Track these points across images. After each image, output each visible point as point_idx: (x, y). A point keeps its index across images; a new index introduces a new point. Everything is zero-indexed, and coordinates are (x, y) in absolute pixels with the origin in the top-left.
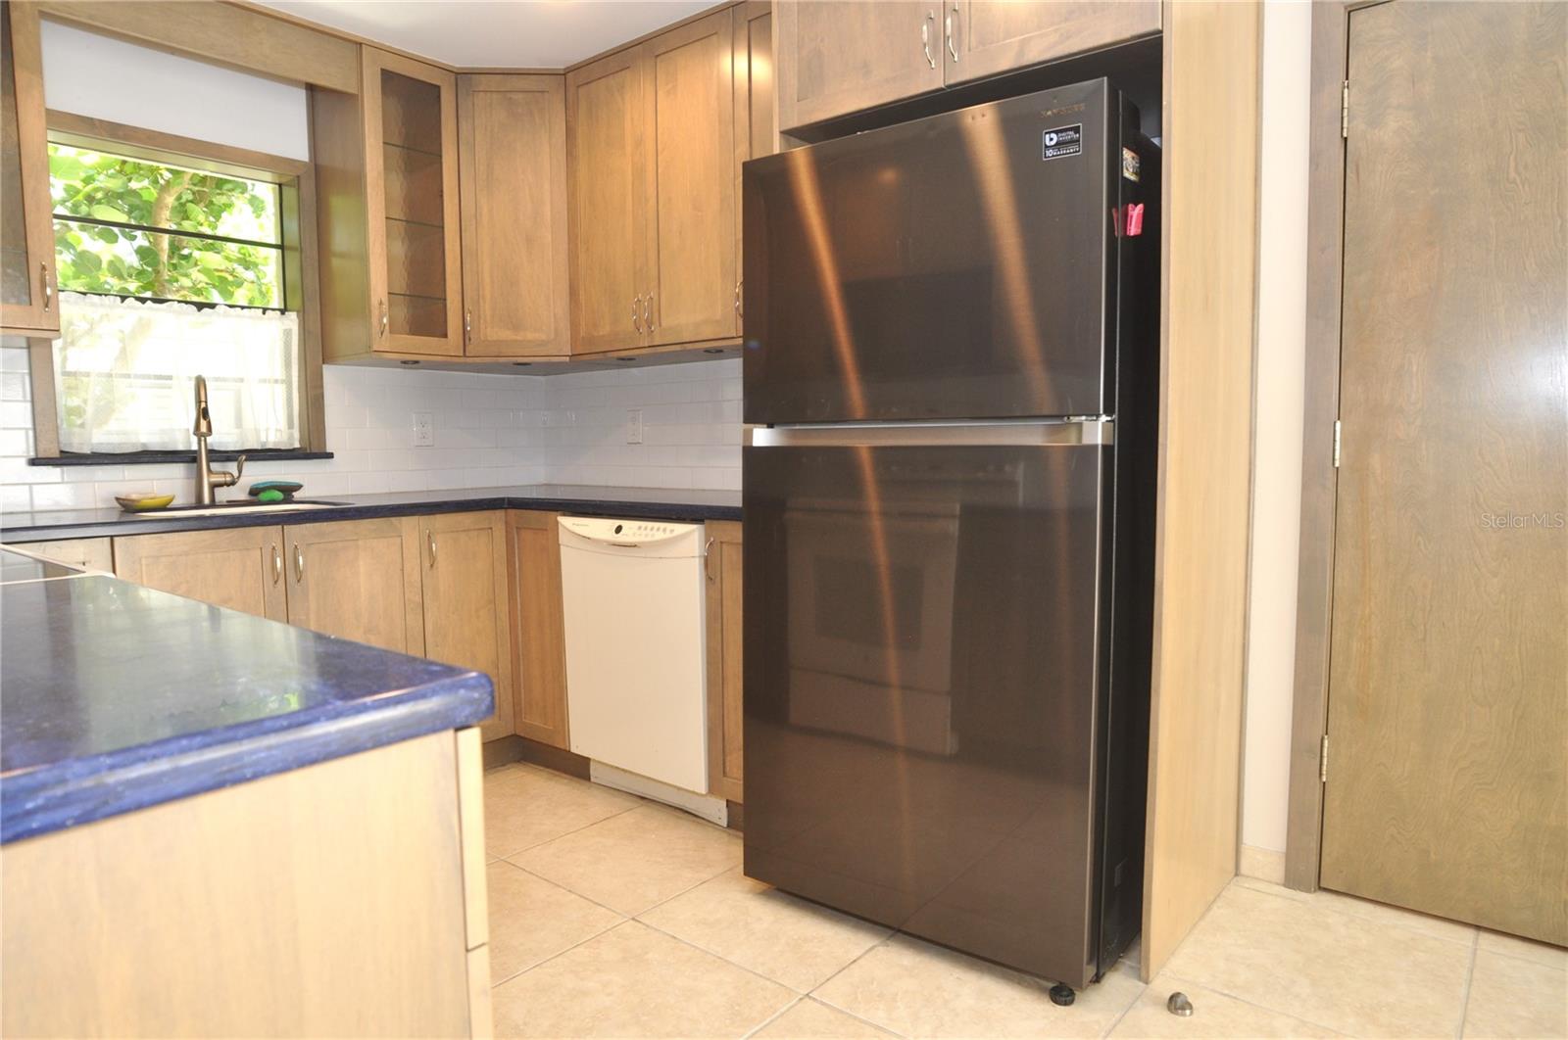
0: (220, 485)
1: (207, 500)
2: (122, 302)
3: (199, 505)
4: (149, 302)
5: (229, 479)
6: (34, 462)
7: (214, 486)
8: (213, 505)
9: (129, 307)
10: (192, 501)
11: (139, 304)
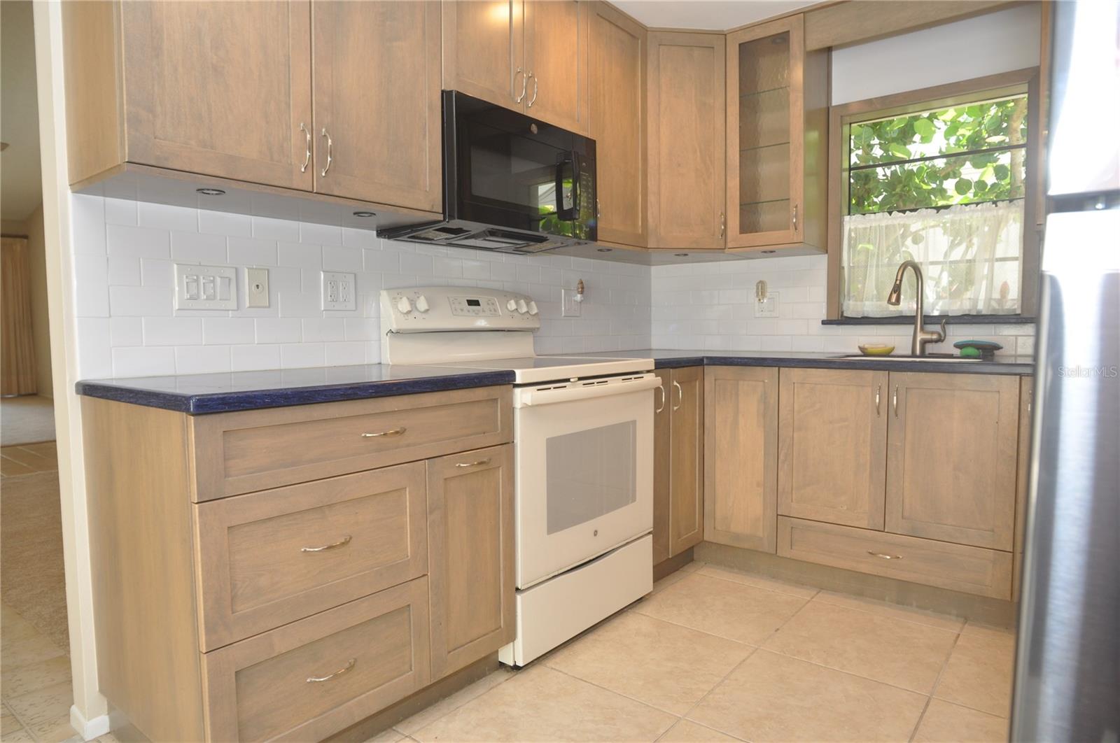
0: (931, 341)
1: (918, 352)
2: (890, 215)
3: (914, 355)
4: (908, 212)
5: (935, 337)
6: (824, 323)
7: (924, 343)
8: (923, 355)
9: (894, 218)
10: (909, 352)
11: (901, 214)
